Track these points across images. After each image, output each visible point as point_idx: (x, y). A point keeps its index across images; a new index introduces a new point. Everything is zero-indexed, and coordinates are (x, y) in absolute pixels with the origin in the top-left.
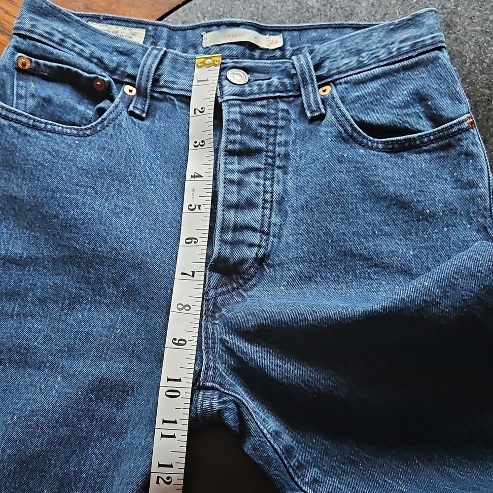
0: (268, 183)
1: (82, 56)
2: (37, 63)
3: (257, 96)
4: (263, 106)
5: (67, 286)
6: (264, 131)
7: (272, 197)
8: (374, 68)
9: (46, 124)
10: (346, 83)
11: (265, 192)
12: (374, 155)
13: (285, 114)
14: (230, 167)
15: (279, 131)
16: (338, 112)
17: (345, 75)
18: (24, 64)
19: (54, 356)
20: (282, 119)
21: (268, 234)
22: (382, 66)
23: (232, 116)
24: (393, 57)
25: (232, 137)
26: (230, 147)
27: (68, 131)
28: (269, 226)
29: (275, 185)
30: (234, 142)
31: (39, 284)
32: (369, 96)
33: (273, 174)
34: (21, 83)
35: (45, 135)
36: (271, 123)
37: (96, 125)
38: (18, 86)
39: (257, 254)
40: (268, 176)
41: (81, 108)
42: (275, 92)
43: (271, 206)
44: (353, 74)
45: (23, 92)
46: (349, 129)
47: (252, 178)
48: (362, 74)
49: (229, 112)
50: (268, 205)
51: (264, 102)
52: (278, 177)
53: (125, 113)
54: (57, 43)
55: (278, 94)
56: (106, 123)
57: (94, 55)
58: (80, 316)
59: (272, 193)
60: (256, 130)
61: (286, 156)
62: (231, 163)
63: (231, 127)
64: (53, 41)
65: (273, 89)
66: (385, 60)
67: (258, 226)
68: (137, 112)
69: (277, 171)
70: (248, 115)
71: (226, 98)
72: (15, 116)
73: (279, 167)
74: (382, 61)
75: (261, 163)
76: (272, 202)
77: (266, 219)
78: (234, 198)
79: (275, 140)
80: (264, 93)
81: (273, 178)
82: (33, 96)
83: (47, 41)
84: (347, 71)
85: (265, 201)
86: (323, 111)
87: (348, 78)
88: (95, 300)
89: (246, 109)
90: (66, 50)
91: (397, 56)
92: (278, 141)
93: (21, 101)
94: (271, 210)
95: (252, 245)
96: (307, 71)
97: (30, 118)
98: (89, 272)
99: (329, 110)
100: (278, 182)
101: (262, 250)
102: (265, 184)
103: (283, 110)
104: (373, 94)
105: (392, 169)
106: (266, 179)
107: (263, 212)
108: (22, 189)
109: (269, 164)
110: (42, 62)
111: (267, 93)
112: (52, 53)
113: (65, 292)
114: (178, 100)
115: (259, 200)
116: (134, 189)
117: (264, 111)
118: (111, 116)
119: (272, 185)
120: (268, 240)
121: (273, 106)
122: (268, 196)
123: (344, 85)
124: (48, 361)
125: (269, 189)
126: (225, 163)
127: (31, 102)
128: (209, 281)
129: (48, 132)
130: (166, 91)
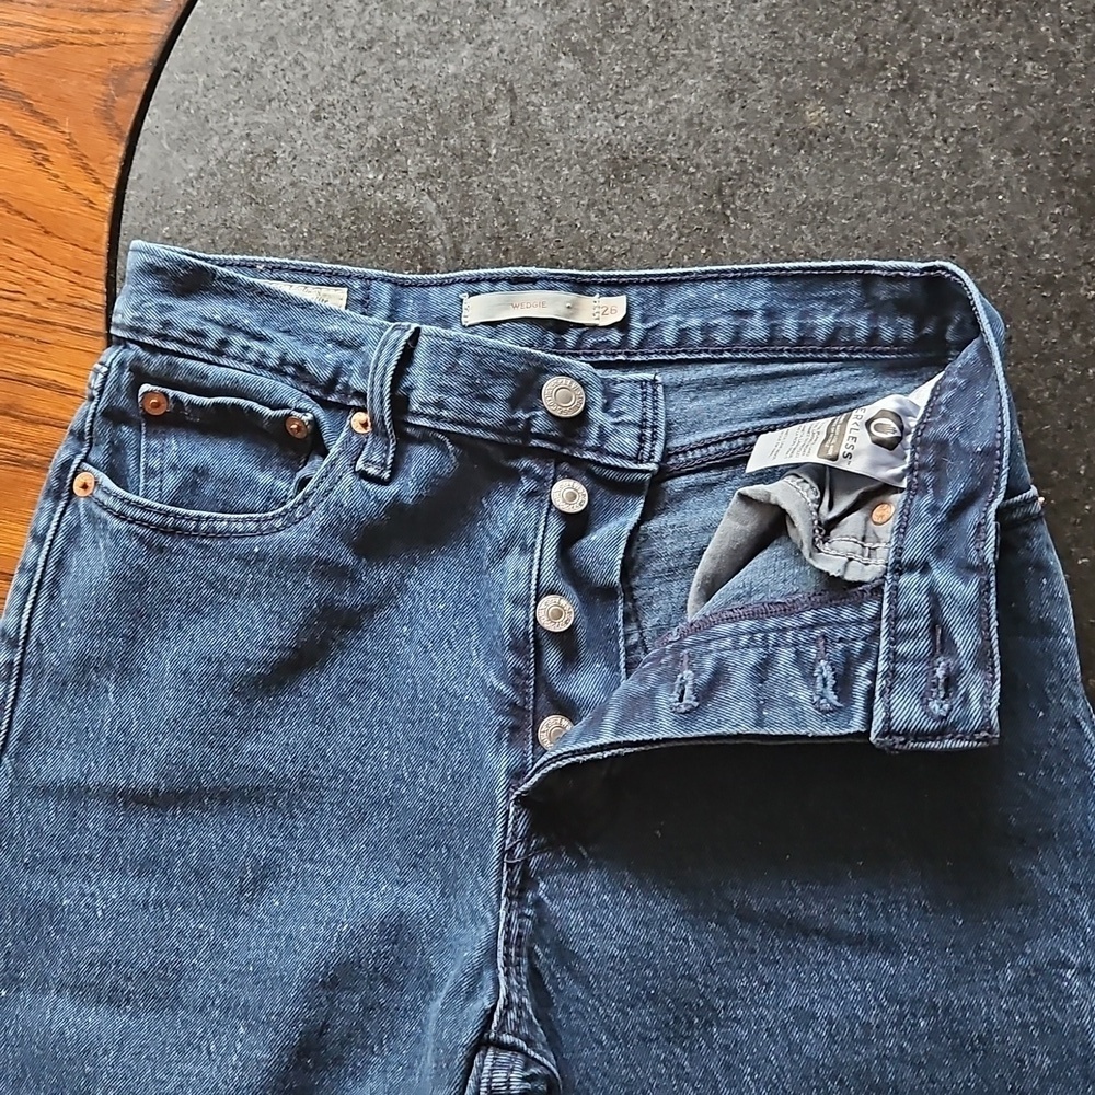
1: (264, 367)
2: (176, 398)
5: (249, 845)
9: (199, 519)
18: (157, 405)
19: (230, 983)
27: (240, 527)
31: (194, 842)
34: (154, 443)
35: (200, 546)
37: (293, 508)
38: (147, 450)
41: (264, 478)
45: (155, 463)
53: (348, 478)
54: (213, 352)
56: (311, 502)
58: (277, 904)
64: (207, 350)
68: (372, 470)
72: (138, 514)
82: (174, 467)
83: (194, 352)
88: (304, 871)
90: (231, 363)
93: (154, 483)
97: (167, 514)
98: (293, 817)
108: (160, 657)
110: (185, 397)
112: (205, 376)
113: (247, 857)
114: (452, 442)
116: (372, 639)
118: (322, 487)
124: (218, 994)
127: (171, 481)
128: (515, 824)
129: (203, 537)
130: (425, 424)
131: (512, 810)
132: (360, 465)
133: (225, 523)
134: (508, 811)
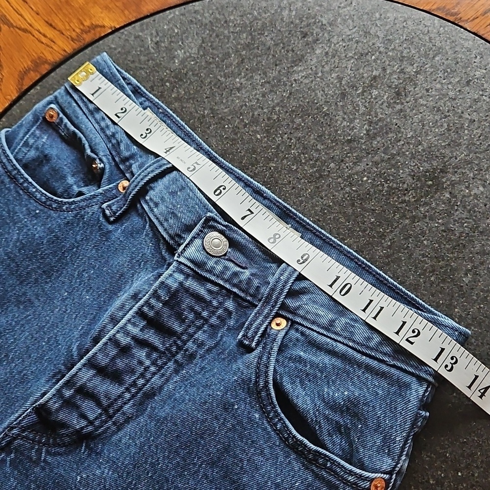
0: (153, 369)
1: (104, 132)
2: (61, 119)
3: (213, 278)
4: (210, 292)
6: (191, 316)
7: (144, 385)
8: (340, 342)
10: (302, 334)
11: (142, 375)
12: (265, 429)
13: (225, 315)
14: (130, 327)
15: (206, 327)
16: (265, 358)
17: (309, 326)
18: (52, 117)
20: (219, 317)
21: (111, 417)
22: (350, 347)
23: (170, 282)
24: (368, 347)
25: (153, 301)
26: (146, 309)
27: (39, 196)
28: (118, 410)
29: (156, 377)
30: (152, 307)
32: (312, 366)
33: (165, 364)
34: (38, 132)
35: (17, 192)
36: (205, 314)
38: (32, 134)
39: (82, 428)
40: (159, 362)
42: (235, 285)
43: (137, 393)
44: (315, 331)
45: (31, 141)
46: (262, 384)
47: (142, 354)
48: (325, 338)
49: (171, 275)
50: (133, 390)
51: (215, 289)
52: (166, 371)
53: (96, 208)
54: (90, 111)
55: (235, 290)
56: (73, 206)
57: (117, 136)
59: (148, 381)
60: (184, 310)
61: (192, 357)
62: (134, 325)
63: (159, 292)
64: (88, 108)
65: (235, 281)
66: (358, 343)
67: (105, 403)
68: (107, 212)
69: (170, 364)
70: (187, 290)
71: (182, 260)
72: (5, 160)
73: (176, 362)
74: (354, 341)
75: (164, 344)
76: (140, 389)
77: (120, 402)
78: (103, 361)
79: (195, 333)
80: (222, 279)
81: (161, 367)
82: (37, 149)
83: (81, 105)
84: (313, 323)
85: (134, 384)
86: (254, 345)
87: (308, 332)
89: (191, 283)
90: (93, 121)
91: (372, 349)
92: (196, 336)
93: (25, 150)
94: (133, 396)
95: (83, 416)
96: (278, 290)
97: (16, 169)
99: (259, 349)
100: (163, 375)
101: (90, 428)
102: (148, 367)
103: (226, 310)
104: (317, 367)
105: (267, 460)
106: (154, 363)
107: (123, 393)
109: (171, 352)
110: (66, 120)
111: (226, 281)
112: (77, 118)
114: (150, 225)
115: (129, 380)
117: (208, 297)
118: (82, 204)
119: (154, 374)
120: (106, 422)
121: (221, 299)
122: (141, 382)
123: (298, 335)
125: (148, 376)
126: (129, 321)
127: (32, 154)
128: (24, 418)
129: (22, 189)
130: (146, 209)
131: (29, 410)
132: (104, 206)
133: (34, 190)
134: (28, 410)
